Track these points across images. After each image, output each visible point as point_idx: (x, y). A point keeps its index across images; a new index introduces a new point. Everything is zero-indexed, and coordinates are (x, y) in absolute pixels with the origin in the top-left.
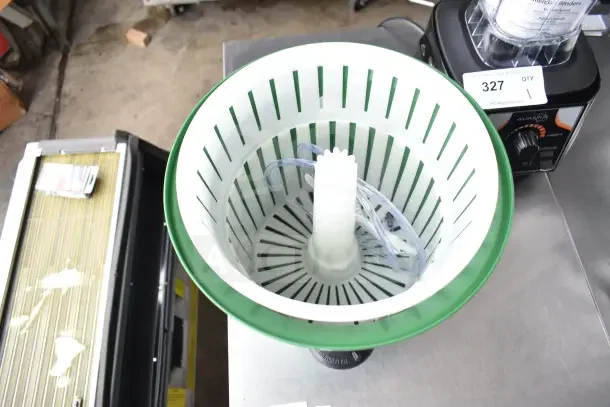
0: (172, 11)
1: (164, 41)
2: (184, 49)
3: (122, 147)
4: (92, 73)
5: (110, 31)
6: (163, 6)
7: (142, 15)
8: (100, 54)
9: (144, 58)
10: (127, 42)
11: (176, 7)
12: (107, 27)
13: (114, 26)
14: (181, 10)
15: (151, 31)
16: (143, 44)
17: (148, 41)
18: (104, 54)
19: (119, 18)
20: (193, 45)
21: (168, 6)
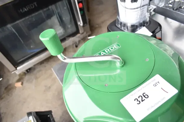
0: (26, 72)
1: (27, 81)
2: (34, 80)
3: (31, 118)
4: (8, 102)
5: (9, 87)
6: (23, 72)
7: (17, 78)
8: (9, 95)
9: (23, 89)
10: (16, 87)
11: (27, 71)
12: (8, 86)
13: (10, 85)
14: (28, 71)
15: (22, 81)
16: (21, 86)
17: (22, 84)
18: (10, 95)
19: (10, 82)
20: (36, 78)
21: (24, 72)
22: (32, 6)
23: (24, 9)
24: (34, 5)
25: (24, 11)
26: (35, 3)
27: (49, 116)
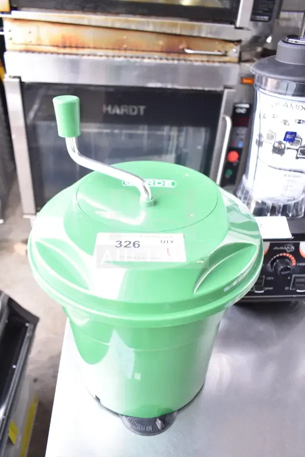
5: (3, 244)
9: (23, 262)
12: (2, 241)
22: (134, 110)
23: (116, 110)
24: (139, 110)
25: (114, 112)
26: (142, 108)
27: (27, 325)
